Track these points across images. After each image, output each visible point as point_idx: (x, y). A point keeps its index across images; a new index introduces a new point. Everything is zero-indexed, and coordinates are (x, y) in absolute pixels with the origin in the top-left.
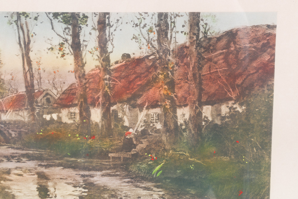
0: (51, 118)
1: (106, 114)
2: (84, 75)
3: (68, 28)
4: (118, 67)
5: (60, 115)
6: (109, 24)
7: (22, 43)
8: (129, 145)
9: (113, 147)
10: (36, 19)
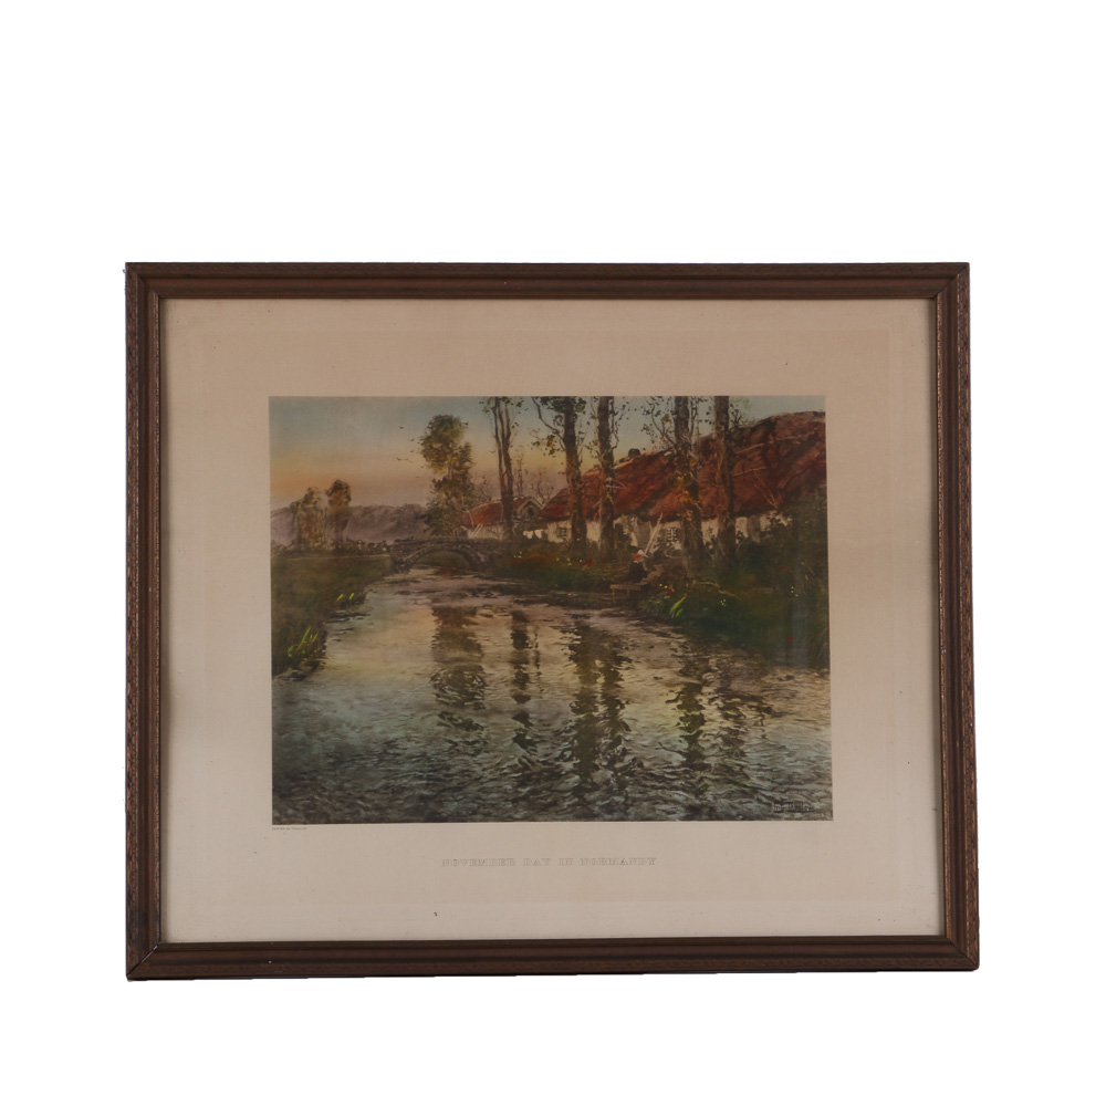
0: (534, 535)
1: (607, 531)
2: (579, 477)
3: (560, 416)
4: (624, 467)
5: (546, 531)
6: (613, 412)
7: (500, 436)
8: (637, 572)
9: (616, 576)
10: (519, 405)
